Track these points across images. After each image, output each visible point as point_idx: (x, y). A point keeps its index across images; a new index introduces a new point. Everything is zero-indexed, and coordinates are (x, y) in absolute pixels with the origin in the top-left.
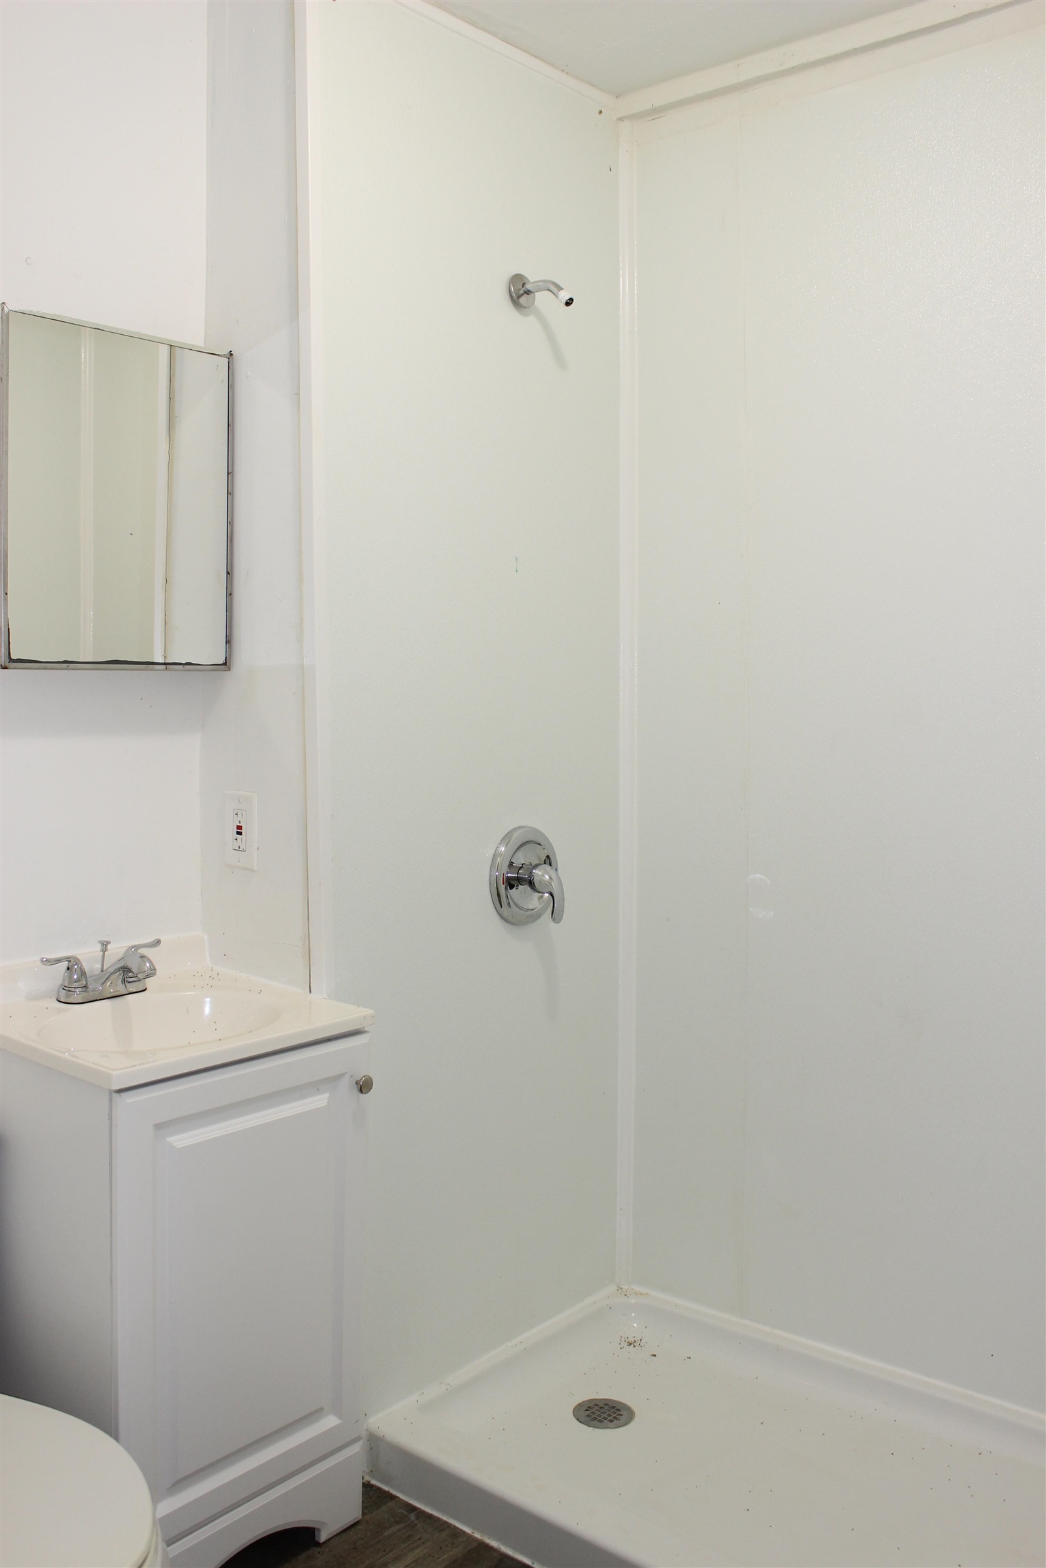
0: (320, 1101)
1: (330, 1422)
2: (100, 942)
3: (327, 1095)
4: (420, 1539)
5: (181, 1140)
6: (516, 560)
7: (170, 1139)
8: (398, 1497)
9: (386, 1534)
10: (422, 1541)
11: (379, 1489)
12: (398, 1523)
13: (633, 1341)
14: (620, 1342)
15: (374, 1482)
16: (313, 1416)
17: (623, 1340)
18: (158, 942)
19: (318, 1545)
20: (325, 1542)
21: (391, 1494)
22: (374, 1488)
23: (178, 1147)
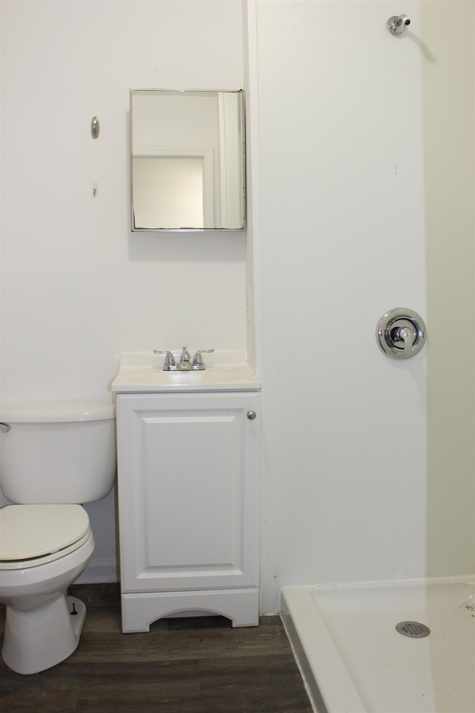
0: (230, 419)
1: (237, 572)
2: (182, 347)
3: (234, 417)
4: (271, 642)
5: (149, 420)
6: (396, 167)
7: (144, 419)
8: (283, 625)
9: (261, 635)
10: (271, 643)
11: (281, 619)
12: (271, 633)
13: (471, 606)
14: (463, 604)
15: (281, 617)
16: (229, 566)
17: (465, 604)
18: (213, 350)
19: (232, 628)
20: (234, 628)
21: (282, 623)
22: (279, 619)
23: (147, 423)
